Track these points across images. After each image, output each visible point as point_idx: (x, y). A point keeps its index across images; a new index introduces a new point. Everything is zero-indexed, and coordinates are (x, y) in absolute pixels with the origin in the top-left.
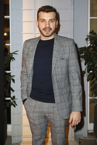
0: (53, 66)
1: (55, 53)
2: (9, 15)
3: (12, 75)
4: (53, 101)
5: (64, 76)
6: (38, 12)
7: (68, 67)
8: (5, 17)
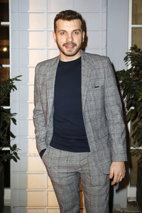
0: (84, 98)
1: (84, 79)
2: (8, 21)
4: (86, 149)
5: (99, 112)
8: (3, 23)
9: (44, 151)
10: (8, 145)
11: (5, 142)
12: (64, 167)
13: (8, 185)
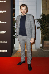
0: (26, 24)
3: (15, 28)
5: (29, 27)
6: (21, 6)
7: (31, 24)
8: (13, 8)
9: (18, 35)
10: (15, 35)
11: (14, 34)
12: (21, 39)
13: (15, 43)
